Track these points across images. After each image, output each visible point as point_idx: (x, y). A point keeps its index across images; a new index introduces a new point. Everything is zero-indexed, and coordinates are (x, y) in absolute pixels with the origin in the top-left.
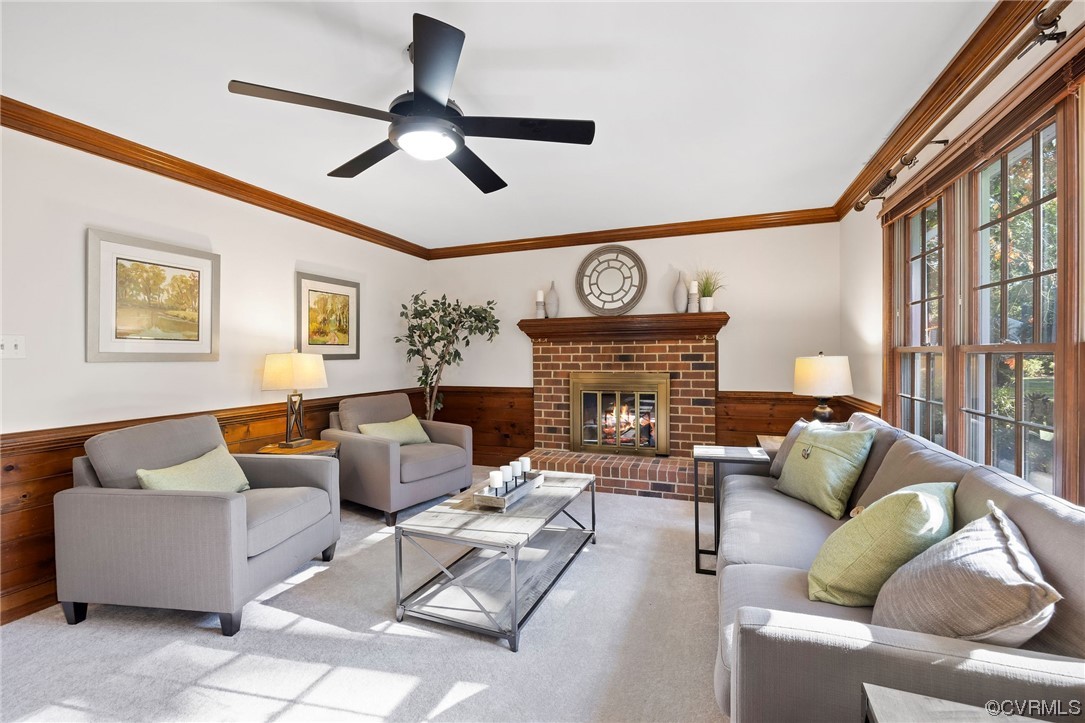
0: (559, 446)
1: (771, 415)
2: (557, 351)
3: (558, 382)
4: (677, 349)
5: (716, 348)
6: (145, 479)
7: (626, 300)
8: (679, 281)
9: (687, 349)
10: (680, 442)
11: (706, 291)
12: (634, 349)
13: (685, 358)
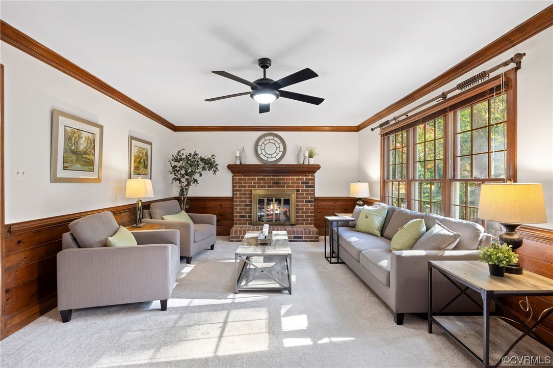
0: (246, 224)
1: (334, 206)
2: (245, 179)
3: (246, 194)
4: (299, 179)
5: (314, 179)
6: (112, 242)
7: (278, 157)
8: (300, 150)
9: (303, 179)
10: (300, 218)
11: (311, 156)
12: (281, 179)
13: (302, 183)
